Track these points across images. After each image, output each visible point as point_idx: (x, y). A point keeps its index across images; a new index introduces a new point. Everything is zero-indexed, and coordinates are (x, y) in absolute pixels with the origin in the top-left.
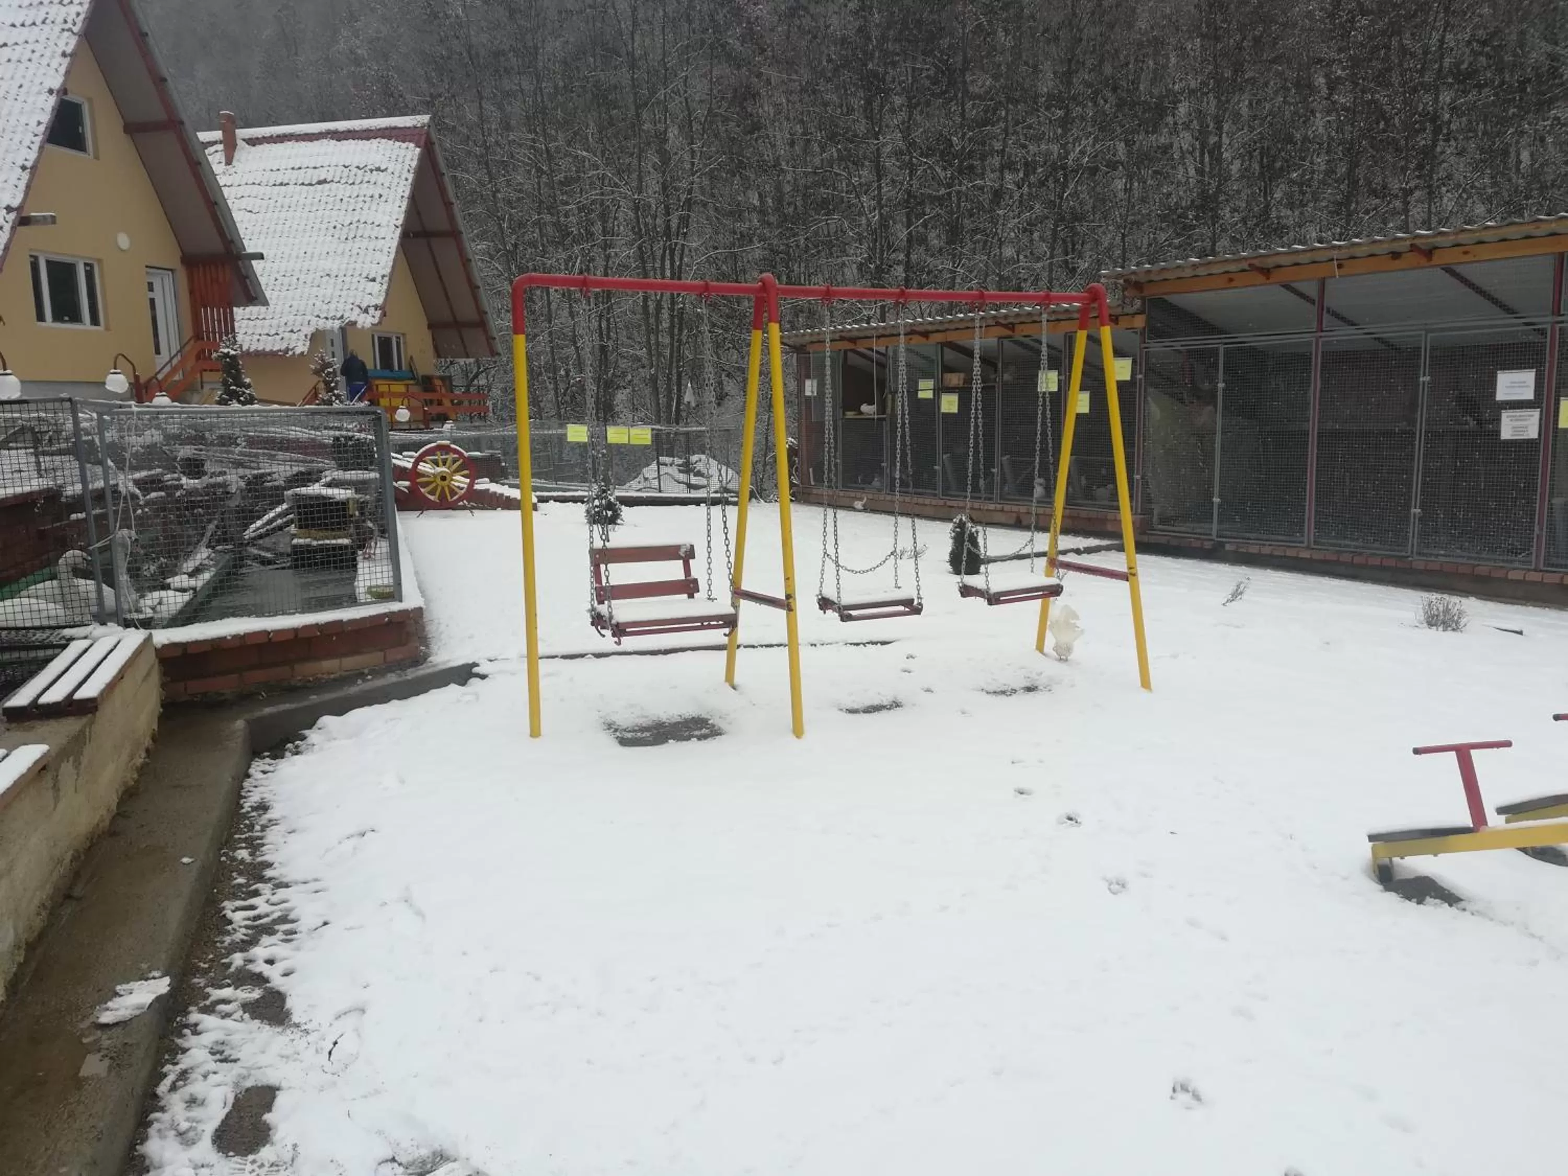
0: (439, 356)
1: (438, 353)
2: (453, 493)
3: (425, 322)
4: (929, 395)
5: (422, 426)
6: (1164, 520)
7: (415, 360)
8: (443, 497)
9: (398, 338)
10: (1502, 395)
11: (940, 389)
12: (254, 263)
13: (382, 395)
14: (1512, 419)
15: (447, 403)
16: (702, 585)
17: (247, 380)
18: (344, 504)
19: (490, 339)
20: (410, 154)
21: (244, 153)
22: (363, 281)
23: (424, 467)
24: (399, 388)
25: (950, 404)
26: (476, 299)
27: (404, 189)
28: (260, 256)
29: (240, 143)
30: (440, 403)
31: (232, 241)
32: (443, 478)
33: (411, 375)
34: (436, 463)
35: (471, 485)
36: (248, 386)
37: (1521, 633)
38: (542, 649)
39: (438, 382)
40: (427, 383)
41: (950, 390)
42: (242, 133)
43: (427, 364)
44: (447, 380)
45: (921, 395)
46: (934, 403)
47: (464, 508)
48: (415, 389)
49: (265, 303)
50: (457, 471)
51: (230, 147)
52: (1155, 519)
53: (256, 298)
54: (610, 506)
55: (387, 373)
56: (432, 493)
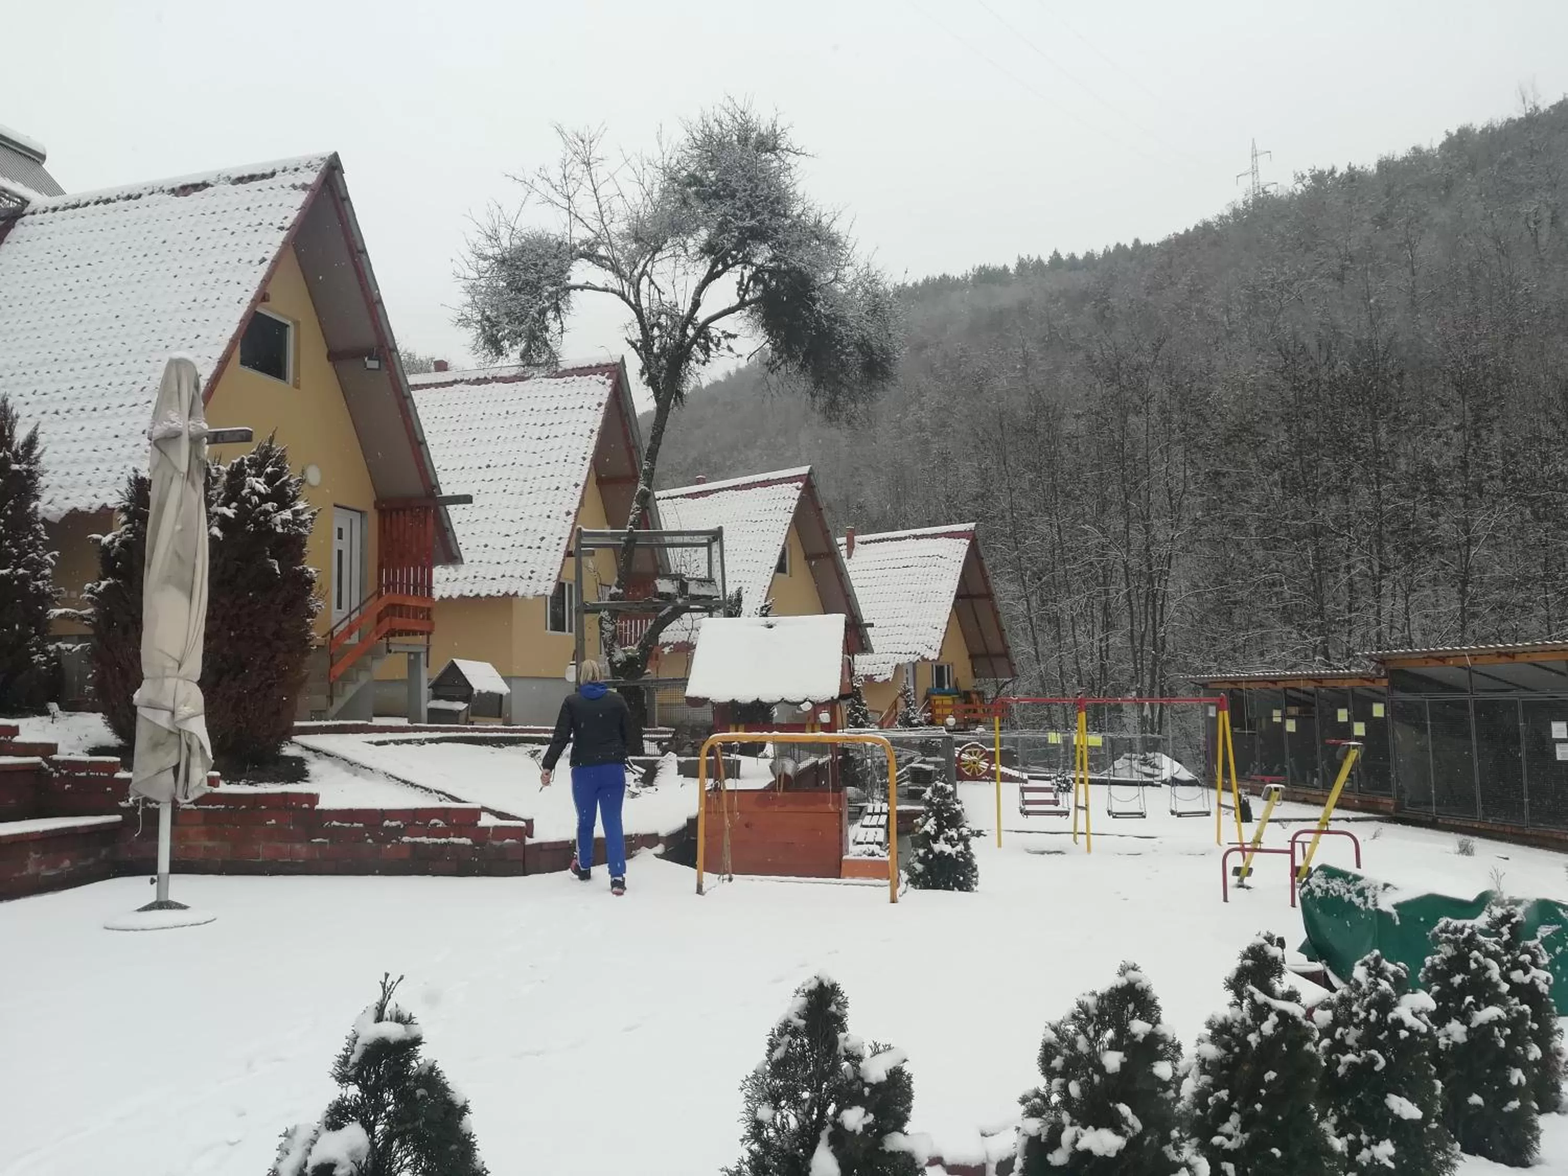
0: (976, 677)
1: (975, 675)
2: (980, 771)
3: (967, 654)
4: (1279, 720)
5: (962, 728)
6: (1412, 804)
7: (960, 681)
8: (974, 773)
9: (948, 666)
10: (1555, 735)
11: (1285, 717)
12: (868, 629)
13: (938, 706)
14: (1562, 749)
15: (980, 711)
16: (1061, 802)
17: (865, 702)
18: (931, 772)
19: (1012, 665)
20: (961, 547)
21: (859, 550)
22: (930, 629)
23: (964, 756)
24: (948, 701)
25: (1291, 726)
26: (1002, 638)
27: (958, 569)
28: (872, 625)
29: (856, 544)
30: (975, 711)
31: (856, 617)
32: (975, 763)
33: (955, 691)
34: (970, 753)
35: (989, 767)
36: (865, 705)
37: (1507, 859)
38: (1003, 827)
39: (974, 696)
40: (966, 696)
41: (1291, 717)
42: (858, 538)
43: (967, 683)
44: (981, 694)
45: (1275, 720)
46: (1282, 725)
47: (985, 780)
48: (958, 702)
49: (872, 652)
50: (982, 759)
51: (851, 546)
52: (1406, 802)
53: (866, 649)
54: (1066, 781)
55: (940, 690)
56: (968, 770)
